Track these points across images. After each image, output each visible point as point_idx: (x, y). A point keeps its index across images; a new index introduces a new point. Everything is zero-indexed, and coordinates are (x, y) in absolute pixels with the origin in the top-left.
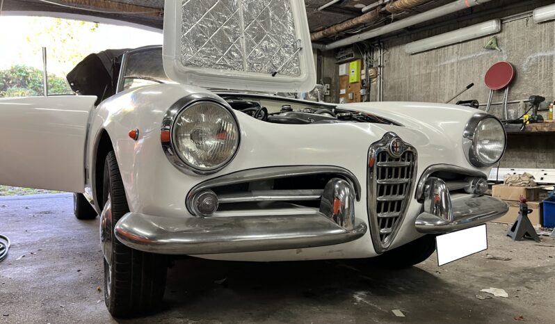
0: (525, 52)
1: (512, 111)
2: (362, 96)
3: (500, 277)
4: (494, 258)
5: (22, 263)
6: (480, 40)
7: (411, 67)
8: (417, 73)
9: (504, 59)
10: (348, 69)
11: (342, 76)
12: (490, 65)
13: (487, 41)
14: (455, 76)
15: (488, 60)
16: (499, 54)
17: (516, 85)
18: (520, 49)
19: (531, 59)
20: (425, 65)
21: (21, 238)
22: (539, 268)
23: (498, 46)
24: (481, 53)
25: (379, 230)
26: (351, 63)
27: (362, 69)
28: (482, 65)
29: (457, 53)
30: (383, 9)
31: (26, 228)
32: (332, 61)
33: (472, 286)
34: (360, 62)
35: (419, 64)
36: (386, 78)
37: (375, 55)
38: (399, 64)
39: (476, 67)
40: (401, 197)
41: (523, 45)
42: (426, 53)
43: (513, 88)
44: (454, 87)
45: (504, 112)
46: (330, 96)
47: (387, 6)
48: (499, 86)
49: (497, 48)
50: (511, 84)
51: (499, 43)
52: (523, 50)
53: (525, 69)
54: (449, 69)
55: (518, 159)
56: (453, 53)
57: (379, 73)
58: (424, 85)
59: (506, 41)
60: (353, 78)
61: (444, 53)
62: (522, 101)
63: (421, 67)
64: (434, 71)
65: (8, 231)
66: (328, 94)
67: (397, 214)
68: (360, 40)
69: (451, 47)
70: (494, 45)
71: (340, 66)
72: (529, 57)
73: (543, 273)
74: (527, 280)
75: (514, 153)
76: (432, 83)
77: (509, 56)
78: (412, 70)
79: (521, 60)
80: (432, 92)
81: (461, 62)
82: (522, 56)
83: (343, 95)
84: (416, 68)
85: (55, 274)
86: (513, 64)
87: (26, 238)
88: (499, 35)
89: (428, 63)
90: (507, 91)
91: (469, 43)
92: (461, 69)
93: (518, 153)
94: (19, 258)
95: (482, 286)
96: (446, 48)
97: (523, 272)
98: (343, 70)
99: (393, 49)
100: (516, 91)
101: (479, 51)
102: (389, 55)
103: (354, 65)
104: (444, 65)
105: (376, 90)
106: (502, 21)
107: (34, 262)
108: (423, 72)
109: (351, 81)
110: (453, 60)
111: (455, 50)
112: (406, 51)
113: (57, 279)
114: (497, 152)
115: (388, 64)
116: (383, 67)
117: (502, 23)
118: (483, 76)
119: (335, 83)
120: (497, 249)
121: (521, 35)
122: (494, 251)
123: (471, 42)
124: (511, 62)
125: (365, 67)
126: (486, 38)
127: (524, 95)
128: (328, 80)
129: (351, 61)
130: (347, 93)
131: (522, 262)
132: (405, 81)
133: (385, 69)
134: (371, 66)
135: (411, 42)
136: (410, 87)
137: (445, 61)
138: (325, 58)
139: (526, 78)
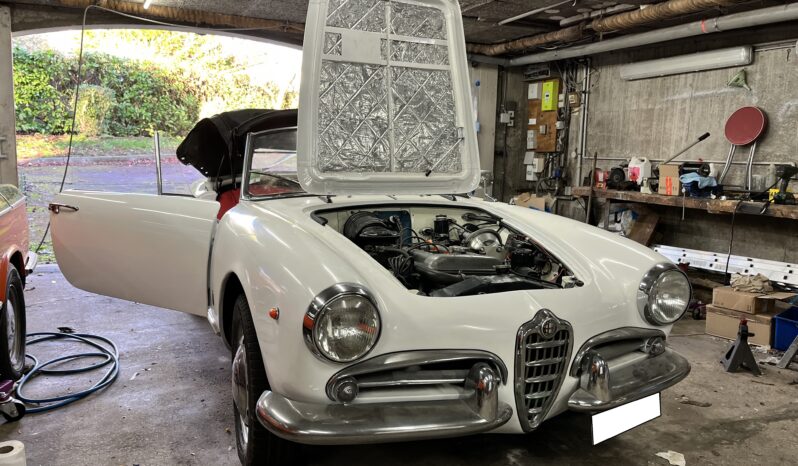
0: (783, 96)
1: (758, 177)
2: (558, 131)
3: (687, 434)
4: (690, 403)
5: (138, 383)
6: (724, 71)
7: (627, 97)
8: (635, 107)
9: (754, 102)
10: (540, 90)
11: (532, 100)
12: (735, 108)
13: (733, 75)
14: (686, 117)
15: (732, 100)
16: (748, 94)
17: (768, 140)
18: (776, 91)
19: (789, 107)
20: (645, 97)
21: (128, 342)
22: (740, 421)
23: (746, 83)
24: (723, 90)
25: (528, 410)
26: (545, 84)
27: (560, 92)
28: (724, 107)
29: (691, 85)
30: (588, 26)
31: (131, 326)
32: (519, 78)
33: (648, 447)
34: (557, 84)
35: (639, 95)
36: (592, 108)
37: (578, 74)
38: (611, 92)
39: (716, 108)
40: (554, 376)
41: (781, 85)
42: (649, 80)
43: (763, 144)
44: (684, 133)
45: (747, 175)
46: (514, 127)
47: (593, 23)
48: (743, 139)
49: (745, 86)
50: (761, 139)
51: (749, 78)
52: (780, 93)
53: (781, 120)
54: (679, 107)
55: (761, 242)
56: (686, 84)
57: (582, 102)
58: (643, 125)
59: (758, 77)
60: (547, 104)
61: (674, 83)
62: (772, 164)
63: (641, 100)
64: (658, 107)
65: (111, 329)
66: (512, 125)
67: (549, 393)
68: (557, 58)
69: (683, 76)
70: (741, 82)
71: (531, 86)
72: (787, 104)
73: (743, 431)
74: (718, 441)
75: (757, 233)
76: (655, 123)
77: (761, 98)
78: (627, 102)
79: (776, 107)
80: (653, 137)
81: (695, 99)
82: (778, 102)
83: (532, 126)
84: (634, 100)
85: (178, 404)
86: (766, 110)
87: (135, 342)
88: (749, 68)
89: (650, 95)
90: (753, 148)
91: (708, 73)
92: (695, 108)
93: (762, 234)
94: (133, 378)
95: (660, 447)
96: (677, 77)
97: (718, 428)
98: (533, 91)
99: (604, 70)
100: (766, 149)
101: (721, 86)
102: (599, 76)
103: (549, 87)
104: (673, 101)
105: (578, 124)
106: (754, 49)
107: (151, 384)
108: (644, 106)
109: (543, 109)
110: (685, 95)
111: (690, 81)
112: (622, 76)
113: (181, 412)
114: (677, 311)
115: (597, 90)
116: (589, 93)
117: (754, 51)
118: (724, 123)
119: (522, 110)
120: (700, 386)
121: (779, 72)
122: (694, 390)
123: (712, 72)
124: (763, 107)
125: (564, 90)
126: (732, 69)
127: (776, 156)
128: (513, 106)
129: (545, 80)
130: (538, 124)
131: (722, 411)
132: (619, 116)
133: (592, 95)
134: (572, 91)
135: (629, 62)
136: (624, 126)
137: (674, 94)
138: (509, 75)
139: (780, 133)
